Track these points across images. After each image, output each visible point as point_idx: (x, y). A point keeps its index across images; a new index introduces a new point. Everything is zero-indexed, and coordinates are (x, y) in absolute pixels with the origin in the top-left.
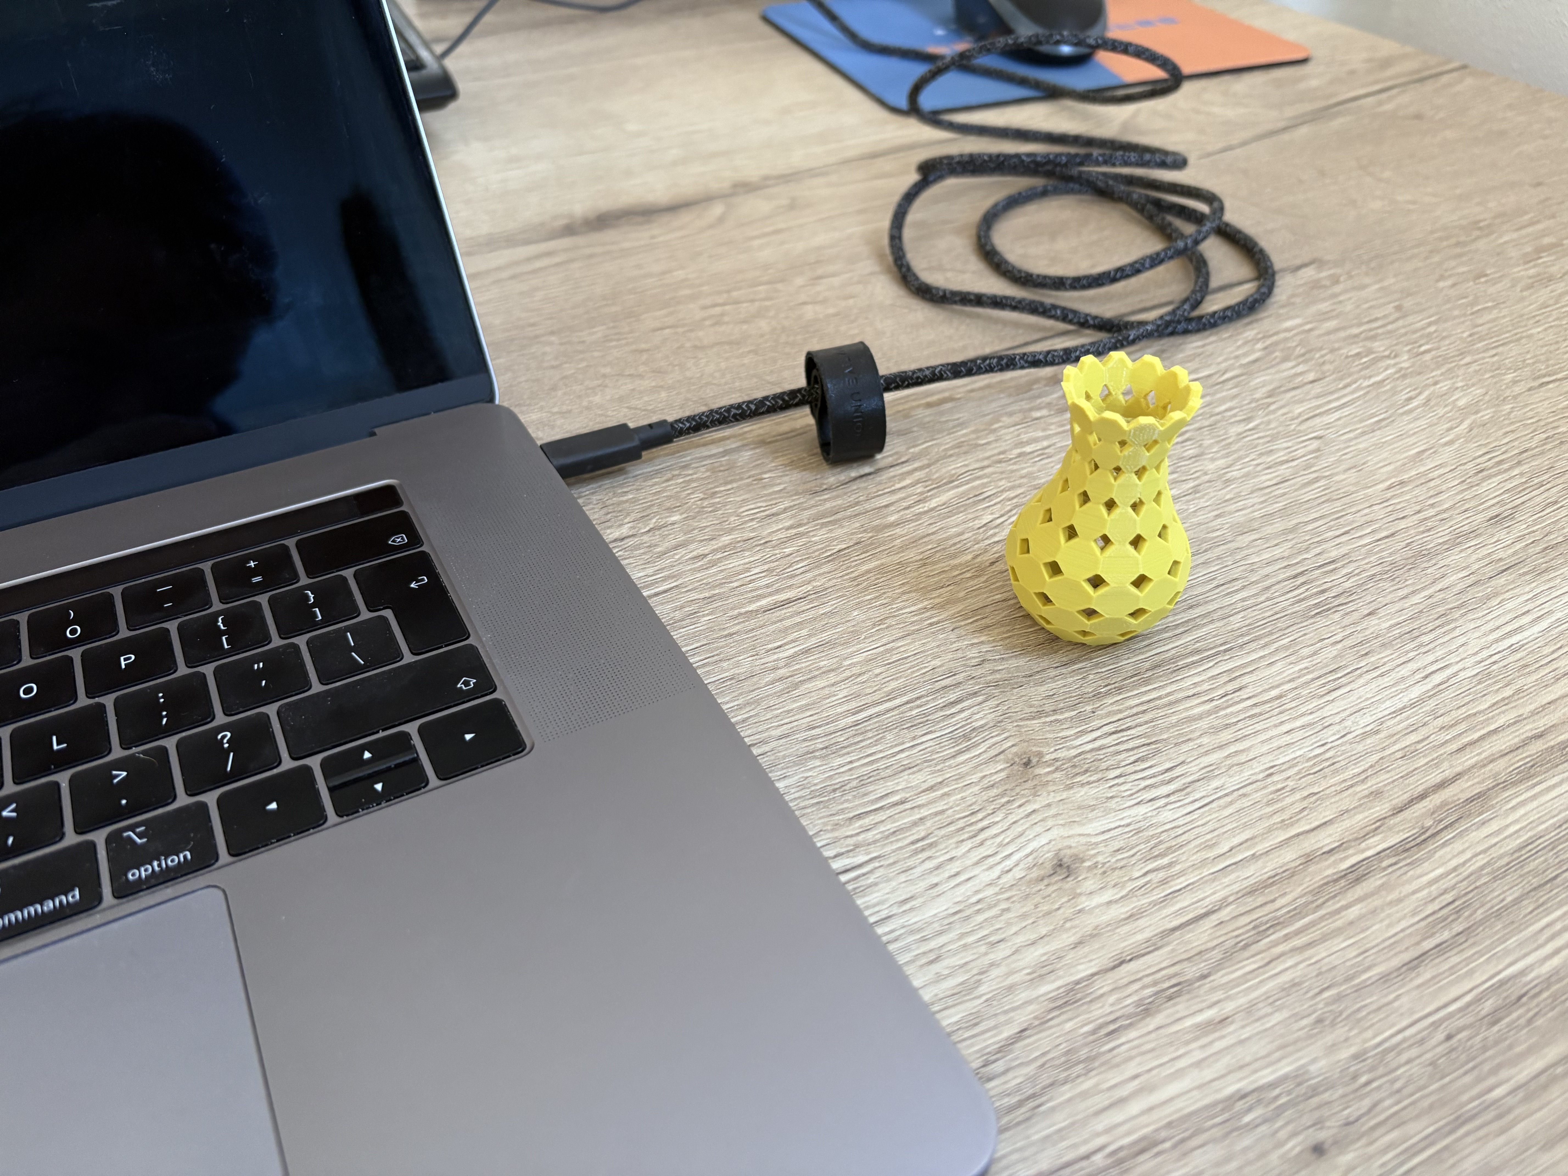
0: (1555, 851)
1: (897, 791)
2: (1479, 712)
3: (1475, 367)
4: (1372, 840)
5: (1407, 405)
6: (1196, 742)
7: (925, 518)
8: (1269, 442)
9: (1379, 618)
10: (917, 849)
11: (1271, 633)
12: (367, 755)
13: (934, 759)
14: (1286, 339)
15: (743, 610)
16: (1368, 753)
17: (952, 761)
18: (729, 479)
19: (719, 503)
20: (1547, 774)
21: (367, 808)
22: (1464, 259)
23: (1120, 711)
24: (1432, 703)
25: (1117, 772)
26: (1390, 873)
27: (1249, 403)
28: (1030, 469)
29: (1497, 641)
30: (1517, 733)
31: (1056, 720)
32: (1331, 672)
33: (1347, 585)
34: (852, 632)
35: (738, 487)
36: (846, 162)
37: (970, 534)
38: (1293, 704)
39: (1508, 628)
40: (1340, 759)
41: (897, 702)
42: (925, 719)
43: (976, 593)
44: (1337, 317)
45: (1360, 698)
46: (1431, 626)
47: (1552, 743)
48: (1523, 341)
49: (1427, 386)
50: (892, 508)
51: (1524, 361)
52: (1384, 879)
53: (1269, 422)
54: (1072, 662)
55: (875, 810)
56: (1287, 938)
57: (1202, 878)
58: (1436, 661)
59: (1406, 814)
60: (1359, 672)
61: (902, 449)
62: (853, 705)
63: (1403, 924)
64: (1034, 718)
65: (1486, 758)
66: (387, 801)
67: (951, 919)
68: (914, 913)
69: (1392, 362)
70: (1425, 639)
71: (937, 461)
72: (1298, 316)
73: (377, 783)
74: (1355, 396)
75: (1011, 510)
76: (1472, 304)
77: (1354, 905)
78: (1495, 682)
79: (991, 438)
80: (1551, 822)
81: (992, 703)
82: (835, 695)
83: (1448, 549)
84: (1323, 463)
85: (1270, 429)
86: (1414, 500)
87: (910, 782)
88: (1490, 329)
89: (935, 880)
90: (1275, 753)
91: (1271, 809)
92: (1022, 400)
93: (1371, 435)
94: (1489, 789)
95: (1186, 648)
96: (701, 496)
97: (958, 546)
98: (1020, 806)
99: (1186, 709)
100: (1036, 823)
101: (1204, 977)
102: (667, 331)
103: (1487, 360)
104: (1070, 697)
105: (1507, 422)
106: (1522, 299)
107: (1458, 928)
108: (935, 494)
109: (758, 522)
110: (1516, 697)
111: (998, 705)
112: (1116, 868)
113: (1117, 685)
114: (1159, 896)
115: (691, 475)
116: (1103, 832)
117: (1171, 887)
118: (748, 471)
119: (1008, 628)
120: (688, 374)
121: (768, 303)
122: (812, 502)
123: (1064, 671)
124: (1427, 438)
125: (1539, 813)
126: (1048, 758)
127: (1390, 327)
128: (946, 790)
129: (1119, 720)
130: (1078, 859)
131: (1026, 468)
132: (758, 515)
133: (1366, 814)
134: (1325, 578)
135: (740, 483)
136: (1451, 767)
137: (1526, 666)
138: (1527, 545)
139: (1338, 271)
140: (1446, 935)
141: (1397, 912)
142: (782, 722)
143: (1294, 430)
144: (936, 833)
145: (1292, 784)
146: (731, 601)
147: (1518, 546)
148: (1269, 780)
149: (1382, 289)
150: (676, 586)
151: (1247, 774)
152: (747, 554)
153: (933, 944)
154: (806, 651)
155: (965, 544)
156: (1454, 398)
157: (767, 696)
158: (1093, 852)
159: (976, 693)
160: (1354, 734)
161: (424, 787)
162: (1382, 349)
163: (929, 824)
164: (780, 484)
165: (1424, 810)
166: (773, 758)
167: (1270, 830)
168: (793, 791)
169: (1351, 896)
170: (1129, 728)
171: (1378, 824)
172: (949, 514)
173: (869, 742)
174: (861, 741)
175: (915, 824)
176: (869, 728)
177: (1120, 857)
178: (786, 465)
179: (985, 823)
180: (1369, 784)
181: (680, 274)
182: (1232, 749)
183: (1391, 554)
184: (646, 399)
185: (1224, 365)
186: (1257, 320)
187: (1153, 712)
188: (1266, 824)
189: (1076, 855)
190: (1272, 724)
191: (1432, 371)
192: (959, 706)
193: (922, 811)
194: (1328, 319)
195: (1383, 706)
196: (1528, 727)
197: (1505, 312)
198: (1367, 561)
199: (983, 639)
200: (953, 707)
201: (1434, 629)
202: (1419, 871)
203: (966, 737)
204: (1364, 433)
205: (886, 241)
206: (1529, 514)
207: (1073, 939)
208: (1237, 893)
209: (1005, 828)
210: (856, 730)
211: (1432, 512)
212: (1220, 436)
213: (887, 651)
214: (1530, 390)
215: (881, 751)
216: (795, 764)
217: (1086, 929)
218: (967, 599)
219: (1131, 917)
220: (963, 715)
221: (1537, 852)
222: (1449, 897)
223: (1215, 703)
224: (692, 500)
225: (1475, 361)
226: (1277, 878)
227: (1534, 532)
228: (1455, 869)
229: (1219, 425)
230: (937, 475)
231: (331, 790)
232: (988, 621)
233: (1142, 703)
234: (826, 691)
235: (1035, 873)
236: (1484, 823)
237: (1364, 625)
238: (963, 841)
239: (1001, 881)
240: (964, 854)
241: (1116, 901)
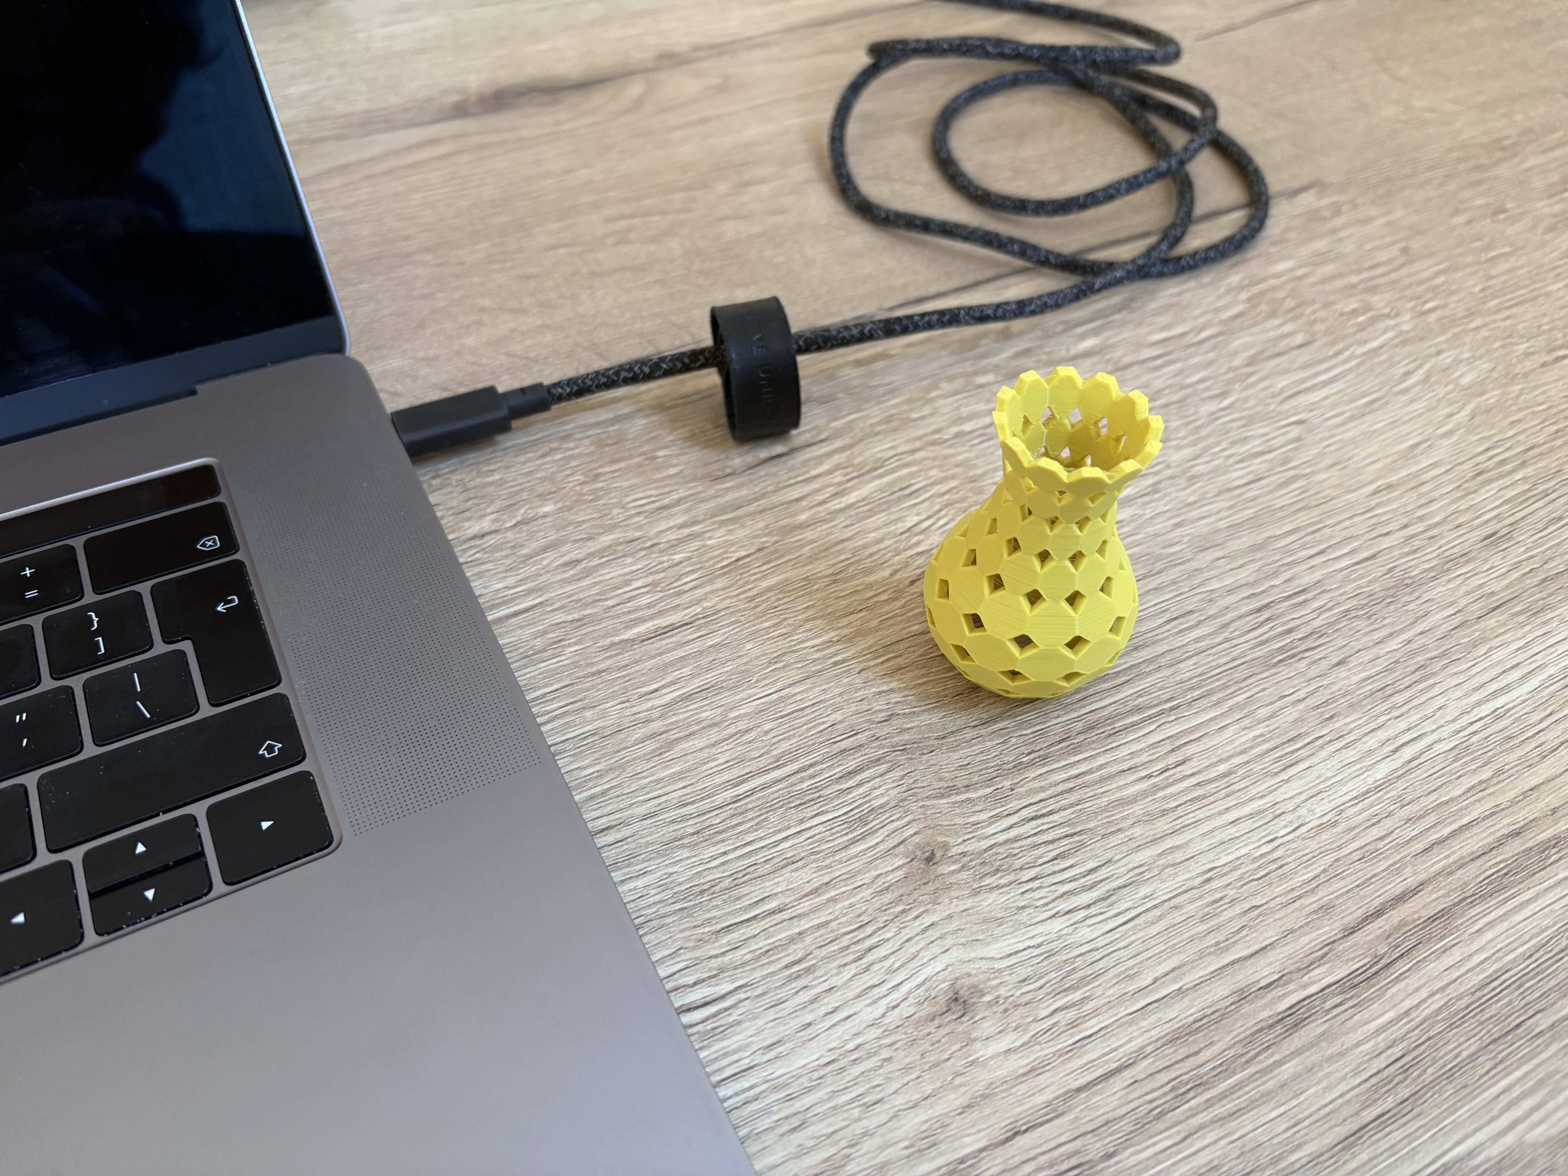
0: (1521, 990)
1: (776, 894)
2: (1452, 800)
3: (1484, 333)
4: (1316, 972)
5: (1405, 381)
6: (1127, 833)
7: (840, 519)
8: (1244, 426)
9: (1350, 670)
10: (791, 975)
11: (1225, 687)
12: (140, 848)
13: (822, 851)
14: (1274, 288)
15: (617, 639)
16: (1323, 853)
17: (842, 855)
18: (617, 456)
19: (602, 489)
20: (1520, 886)
21: (134, 924)
22: (1483, 188)
23: (1043, 789)
24: (1401, 784)
25: (1032, 873)
26: (1334, 1017)
27: (1226, 373)
28: (967, 455)
29: (1479, 703)
30: (1493, 829)
31: (968, 799)
32: (1289, 741)
33: (1318, 623)
34: (743, 672)
35: (626, 468)
36: (790, 30)
37: (890, 542)
38: (1242, 784)
39: (1494, 686)
40: (1289, 860)
41: (787, 770)
42: (817, 795)
43: (890, 622)
44: (1334, 259)
45: (1319, 777)
46: (1407, 681)
47: (1530, 844)
48: (1541, 300)
49: (1430, 356)
50: (804, 503)
51: (1539, 327)
52: (1326, 1026)
53: (1246, 400)
54: (993, 720)
55: (748, 920)
56: (1209, 1104)
57: (1117, 1020)
58: (1409, 729)
59: (1358, 937)
60: (1321, 741)
61: (821, 422)
62: (735, 773)
63: (1343, 1087)
64: (942, 796)
65: (1454, 863)
66: (159, 914)
67: (822, 1073)
68: (779, 1064)
69: (1392, 323)
70: (1399, 699)
71: (861, 440)
72: (1289, 258)
73: (148, 889)
74: (1348, 366)
75: (940, 511)
76: (1487, 248)
77: (1289, 1061)
78: (1474, 759)
79: (926, 410)
80: (1521, 950)
81: (897, 773)
82: (715, 760)
83: (1434, 578)
84: (1304, 457)
85: (1246, 409)
86: (1402, 510)
87: (790, 882)
88: (1505, 282)
89: (809, 1018)
90: (1218, 850)
91: (1205, 927)
92: (965, 361)
93: (1361, 420)
94: (1454, 905)
95: (1125, 704)
96: (582, 478)
97: (876, 557)
98: (917, 917)
99: (1120, 788)
100: (932, 942)
101: (1110, 1156)
102: (562, 251)
103: (1498, 324)
104: (987, 768)
105: (1514, 408)
106: (1543, 244)
107: (1404, 1092)
108: (855, 485)
109: (646, 517)
110: (1495, 780)
111: (903, 777)
112: (1019, 1005)
113: (1041, 753)
114: (1065, 1044)
115: (572, 449)
116: (1010, 955)
117: (1081, 1032)
118: (640, 446)
119: (924, 671)
120: (581, 310)
121: (683, 217)
122: (712, 492)
123: (983, 732)
124: (1424, 426)
125: (1507, 938)
126: (954, 851)
127: (1394, 276)
128: (833, 893)
129: (1041, 801)
130: (977, 991)
131: (963, 453)
132: (647, 508)
133: (1314, 935)
134: (1292, 613)
135: (629, 462)
136: (1415, 873)
137: (1510, 738)
138: (1524, 575)
139: (1340, 198)
140: (1389, 1102)
141: (1337, 1071)
142: (649, 796)
143: (1274, 411)
144: (816, 952)
145: (1232, 892)
146: (604, 625)
147: (1515, 575)
148: (1207, 887)
149: (1389, 224)
150: (541, 603)
151: (1181, 879)
152: (629, 560)
153: (797, 1106)
154: (687, 698)
155: (884, 555)
156: (1457, 374)
157: (635, 759)
158: (995, 982)
159: (878, 760)
160: (1308, 826)
161: (206, 895)
162: (1382, 304)
163: (809, 940)
164: (676, 465)
165: (1379, 932)
166: (633, 845)
167: (1201, 955)
168: (653, 892)
169: (1287, 1048)
170: (1051, 813)
171: (1326, 949)
172: (868, 514)
173: (748, 825)
174: (740, 824)
175: (792, 940)
176: (750, 806)
177: (1025, 990)
178: (685, 439)
179: (874, 940)
180: (1320, 894)
181: (584, 174)
182: (1169, 843)
183: (1370, 582)
184: (528, 342)
185: (1202, 320)
186: (1243, 262)
187: (1081, 792)
188: (1198, 946)
189: (975, 987)
190: (1217, 810)
191: (1436, 336)
192: (859, 778)
193: (802, 922)
194: (1324, 263)
195: (1345, 789)
196: (1506, 821)
197: (1523, 260)
198: (1341, 591)
199: (893, 685)
200: (851, 779)
201: (1409, 686)
202: (1366, 1014)
203: (862, 820)
204: (1352, 418)
205: (825, 140)
206: (1531, 533)
207: (962, 1101)
208: (1156, 1041)
209: (896, 948)
210: (736, 808)
211: (1420, 527)
212: (1188, 416)
213: (782, 699)
214: (1543, 365)
215: (761, 839)
216: (659, 854)
217: (976, 1089)
218: (880, 630)
219: (1033, 1071)
220: (861, 790)
221: (1501, 992)
222: (1396, 1051)
223: (1153, 780)
224: (571, 485)
225: (1485, 325)
226: (1204, 1022)
227: (1533, 557)
228: (1407, 1013)
229: (1189, 401)
230: (859, 460)
231: (92, 896)
232: (900, 661)
233: (1068, 779)
234: (705, 754)
235: (926, 1010)
236: (1444, 951)
237: (1331, 679)
238: (845, 965)
239: (886, 1021)
240: (846, 983)
241: (1015, 1050)
